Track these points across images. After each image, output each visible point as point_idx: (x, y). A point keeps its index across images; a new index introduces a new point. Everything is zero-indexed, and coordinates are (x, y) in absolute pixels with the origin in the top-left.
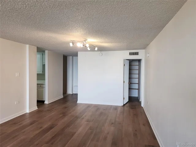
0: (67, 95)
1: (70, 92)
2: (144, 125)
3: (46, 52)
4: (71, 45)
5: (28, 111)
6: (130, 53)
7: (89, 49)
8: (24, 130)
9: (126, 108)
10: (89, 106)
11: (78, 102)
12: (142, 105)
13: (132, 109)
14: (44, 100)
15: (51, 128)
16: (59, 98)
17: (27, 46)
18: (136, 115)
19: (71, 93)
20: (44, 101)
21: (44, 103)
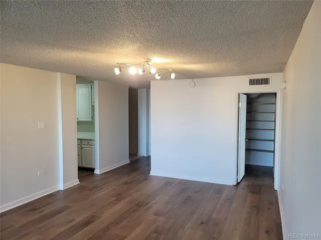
0: (138, 157)
1: (143, 152)
2: (267, 232)
3: (96, 82)
4: (117, 71)
5: (61, 187)
6: (250, 80)
7: (158, 77)
8: (42, 224)
9: (241, 191)
10: (168, 182)
11: (152, 173)
12: (276, 187)
13: (253, 193)
14: (93, 167)
15: (87, 223)
16: (121, 164)
17: (59, 74)
18: (257, 208)
19: (146, 155)
20: (93, 170)
21: (93, 173)
